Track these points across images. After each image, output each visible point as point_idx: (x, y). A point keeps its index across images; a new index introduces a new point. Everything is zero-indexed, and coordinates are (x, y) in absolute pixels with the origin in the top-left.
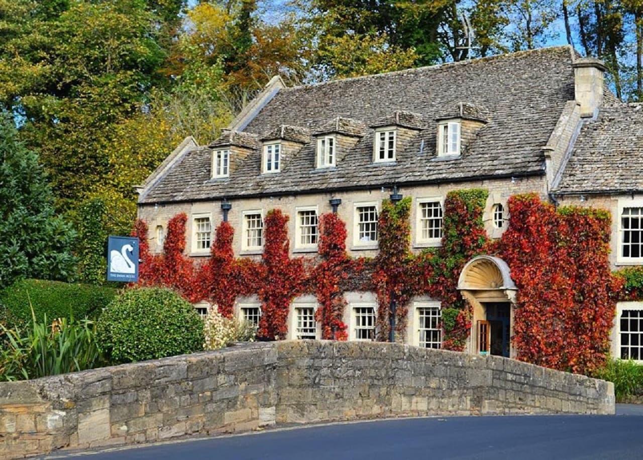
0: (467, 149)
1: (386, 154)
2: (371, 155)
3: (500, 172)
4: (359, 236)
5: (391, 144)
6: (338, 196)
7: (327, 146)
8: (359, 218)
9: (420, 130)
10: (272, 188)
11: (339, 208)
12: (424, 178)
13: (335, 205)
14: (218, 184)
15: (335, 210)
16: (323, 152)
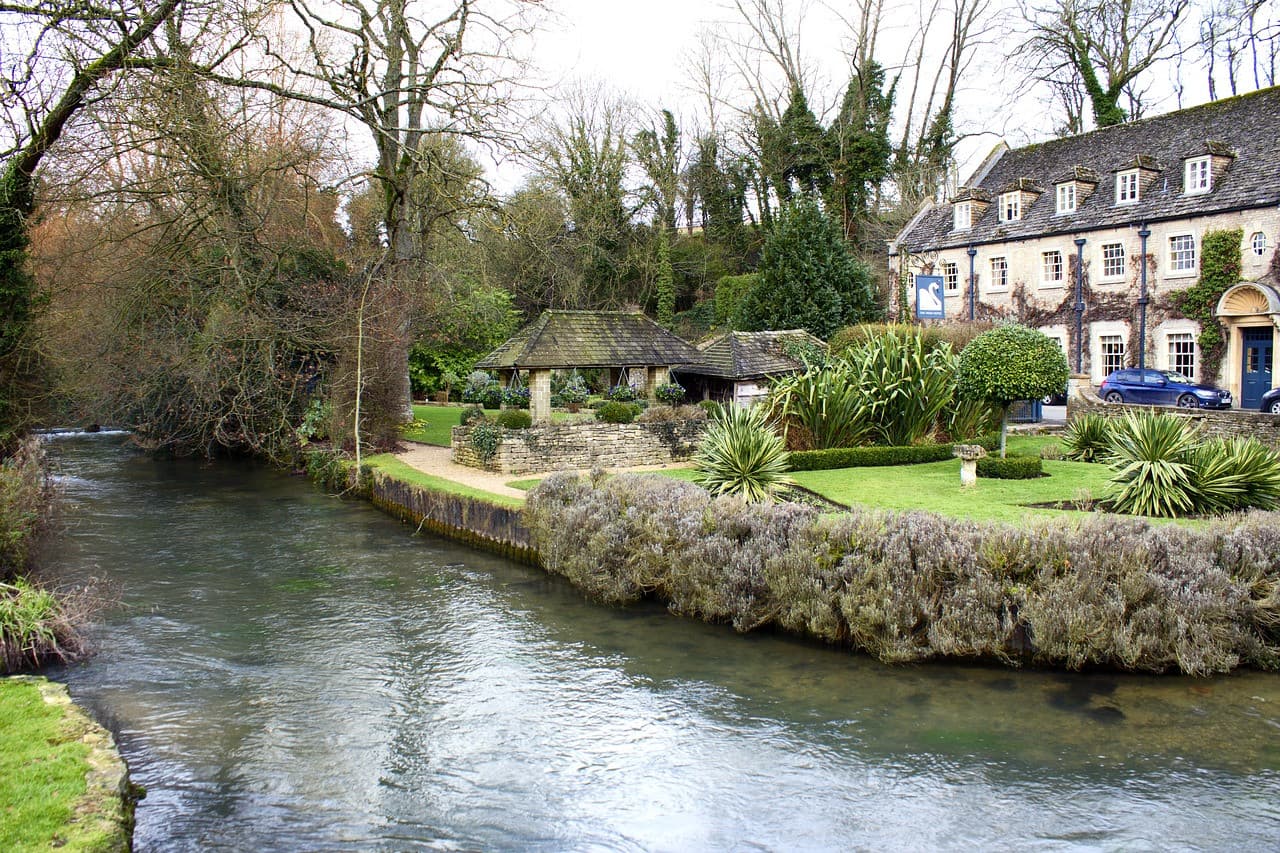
0: (1218, 184)
1: (1128, 195)
2: (1113, 198)
3: (1262, 201)
4: (1103, 272)
5: (1133, 186)
6: (1082, 236)
7: (1067, 193)
8: (1103, 255)
9: (1160, 172)
10: (1014, 234)
11: (1084, 247)
12: (1174, 213)
13: (1080, 244)
14: (964, 234)
15: (1080, 251)
16: (1063, 198)
